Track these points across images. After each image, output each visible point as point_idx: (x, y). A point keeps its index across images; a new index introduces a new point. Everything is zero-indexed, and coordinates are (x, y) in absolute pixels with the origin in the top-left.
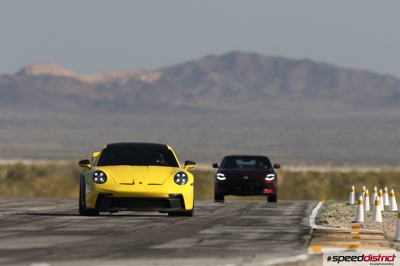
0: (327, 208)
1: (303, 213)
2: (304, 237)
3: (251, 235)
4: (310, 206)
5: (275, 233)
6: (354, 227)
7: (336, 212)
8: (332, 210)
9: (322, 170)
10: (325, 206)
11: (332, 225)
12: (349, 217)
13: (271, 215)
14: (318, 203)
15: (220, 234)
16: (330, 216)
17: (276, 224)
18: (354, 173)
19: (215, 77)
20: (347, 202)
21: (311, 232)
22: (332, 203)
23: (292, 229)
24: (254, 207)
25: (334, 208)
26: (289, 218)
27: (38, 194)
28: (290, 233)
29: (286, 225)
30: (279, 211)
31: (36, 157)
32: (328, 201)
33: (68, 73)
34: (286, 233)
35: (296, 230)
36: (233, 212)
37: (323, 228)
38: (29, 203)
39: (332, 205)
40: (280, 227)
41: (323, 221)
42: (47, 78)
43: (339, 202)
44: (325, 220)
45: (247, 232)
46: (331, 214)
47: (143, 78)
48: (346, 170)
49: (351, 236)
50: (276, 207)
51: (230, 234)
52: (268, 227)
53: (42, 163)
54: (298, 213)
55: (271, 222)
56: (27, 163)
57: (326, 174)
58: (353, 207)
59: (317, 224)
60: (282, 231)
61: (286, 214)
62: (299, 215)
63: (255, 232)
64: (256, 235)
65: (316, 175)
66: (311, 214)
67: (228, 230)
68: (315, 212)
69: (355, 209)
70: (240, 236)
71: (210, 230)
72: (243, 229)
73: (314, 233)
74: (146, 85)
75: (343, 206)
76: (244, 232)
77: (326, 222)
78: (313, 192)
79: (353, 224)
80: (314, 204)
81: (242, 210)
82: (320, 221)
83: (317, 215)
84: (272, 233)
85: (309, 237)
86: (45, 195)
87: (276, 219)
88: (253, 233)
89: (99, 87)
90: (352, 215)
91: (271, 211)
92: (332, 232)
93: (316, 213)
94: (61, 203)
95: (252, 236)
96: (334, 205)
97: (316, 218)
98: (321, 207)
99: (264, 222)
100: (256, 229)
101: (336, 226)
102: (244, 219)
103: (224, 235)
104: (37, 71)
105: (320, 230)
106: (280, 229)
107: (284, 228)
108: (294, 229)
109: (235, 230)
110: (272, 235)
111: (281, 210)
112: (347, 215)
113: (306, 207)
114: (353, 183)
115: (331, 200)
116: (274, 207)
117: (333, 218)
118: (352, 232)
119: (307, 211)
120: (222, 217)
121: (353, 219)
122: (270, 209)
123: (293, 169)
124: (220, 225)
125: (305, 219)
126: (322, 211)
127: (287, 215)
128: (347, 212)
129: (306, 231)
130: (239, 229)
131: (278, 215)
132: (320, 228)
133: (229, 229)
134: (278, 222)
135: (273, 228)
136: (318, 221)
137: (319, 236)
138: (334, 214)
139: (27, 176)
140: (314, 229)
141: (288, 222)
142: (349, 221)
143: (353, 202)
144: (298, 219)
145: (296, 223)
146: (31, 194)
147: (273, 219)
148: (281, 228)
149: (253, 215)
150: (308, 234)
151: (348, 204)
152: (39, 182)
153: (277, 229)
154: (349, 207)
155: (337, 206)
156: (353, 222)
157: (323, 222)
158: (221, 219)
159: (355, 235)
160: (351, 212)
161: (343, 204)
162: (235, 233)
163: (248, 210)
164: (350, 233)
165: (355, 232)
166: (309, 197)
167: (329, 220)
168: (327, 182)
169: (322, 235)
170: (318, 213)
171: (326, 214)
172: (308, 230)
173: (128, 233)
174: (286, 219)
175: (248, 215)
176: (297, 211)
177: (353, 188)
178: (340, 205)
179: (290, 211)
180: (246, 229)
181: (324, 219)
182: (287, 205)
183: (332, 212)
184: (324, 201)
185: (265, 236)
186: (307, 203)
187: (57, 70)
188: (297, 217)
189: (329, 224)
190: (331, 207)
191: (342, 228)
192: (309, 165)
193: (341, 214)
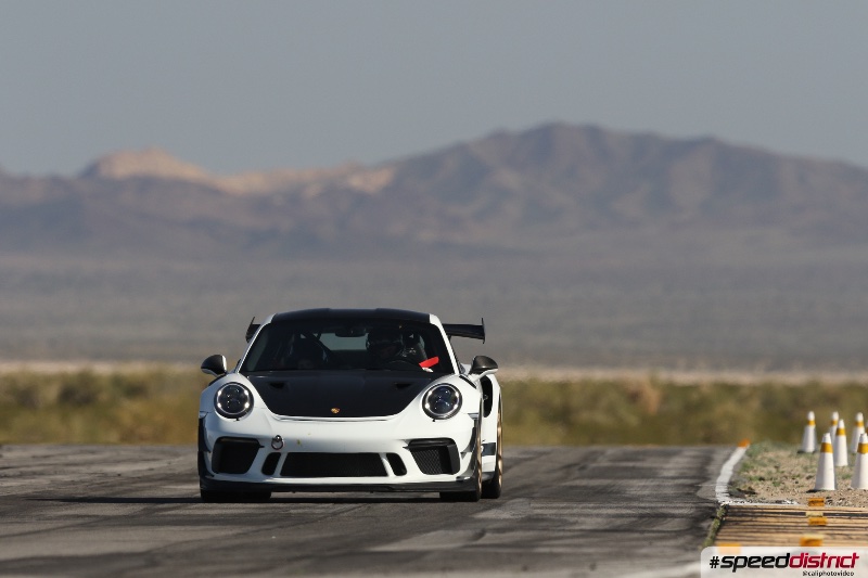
0: (754, 461)
1: (703, 474)
2: (705, 525)
3: (588, 520)
4: (718, 457)
5: (642, 516)
6: (812, 503)
7: (774, 470)
8: (765, 466)
9: (745, 378)
10: (750, 455)
11: (766, 497)
12: (802, 481)
13: (633, 478)
14: (734, 450)
15: (523, 520)
16: (761, 479)
17: (643, 496)
18: (814, 385)
19: (510, 179)
20: (799, 447)
21: (719, 513)
22: (766, 450)
23: (678, 508)
24: (594, 460)
25: (771, 460)
26: (671, 483)
27: (128, 437)
28: (673, 516)
29: (666, 499)
30: (651, 469)
31: (121, 356)
32: (757, 446)
33: (190, 172)
34: (665, 516)
35: (687, 509)
36: (549, 472)
37: (747, 504)
38: (106, 455)
39: (766, 455)
40: (651, 502)
41: (746, 489)
42: (145, 183)
43: (780, 447)
44: (750, 488)
45: (580, 515)
46: (762, 475)
47: (356, 182)
48: (796, 378)
49: (806, 520)
50: (643, 460)
51: (543, 520)
52: (624, 504)
53: (136, 369)
54: (693, 473)
55: (633, 492)
56: (103, 369)
57: (754, 389)
58: (811, 460)
59: (731, 495)
60: (655, 511)
61: (666, 474)
62: (693, 477)
63: (598, 515)
64: (599, 520)
65: (731, 390)
66: (719, 474)
67: (539, 511)
68: (727, 471)
69: (814, 463)
70: (565, 523)
71: (499, 511)
72: (572, 508)
73: (726, 515)
74: (361, 199)
75: (790, 456)
76: (573, 515)
77: (751, 492)
78: (724, 427)
79: (810, 495)
80: (726, 452)
81: (569, 467)
82: (740, 490)
83: (732, 476)
84: (634, 516)
85: (714, 524)
86: (142, 439)
87: (644, 486)
88: (593, 516)
89: (260, 204)
90: (808, 475)
91: (633, 468)
92: (764, 513)
93: (731, 473)
94: (176, 455)
95: (590, 523)
96: (771, 455)
97: (731, 483)
98: (742, 459)
99: (617, 493)
100: (598, 508)
101: (774, 499)
102: (576, 487)
103: (530, 522)
104: (123, 168)
105: (740, 508)
106: (651, 508)
107: (660, 505)
108: (682, 508)
109: (554, 511)
110: (634, 519)
111: (654, 465)
112: (798, 476)
113: (707, 460)
114: (813, 406)
115: (765, 445)
116: (639, 460)
117: (769, 483)
118: (808, 513)
119: (711, 468)
120: (525, 481)
121: (811, 485)
122: (631, 464)
123: (683, 378)
124: (521, 500)
125: (705, 485)
126: (743, 467)
127: (668, 478)
128: (798, 470)
129: (709, 511)
130: (563, 508)
131: (648, 478)
132: (739, 504)
133: (541, 508)
134: (646, 492)
135: (635, 504)
136: (734, 490)
137: (737, 523)
138: (770, 473)
139: (104, 397)
140: (727, 507)
141: (670, 492)
142: (800, 490)
143: (811, 446)
144: (691, 486)
145: (689, 494)
146: (114, 436)
147: (636, 487)
148: (653, 505)
149: (591, 478)
150: (713, 518)
151: (801, 452)
152: (130, 409)
153: (646, 507)
154: (802, 459)
155: (778, 457)
156: (810, 491)
157: (746, 492)
158: (525, 487)
159: (815, 519)
160: (806, 469)
161: (789, 453)
162: (553, 517)
163: (583, 468)
164: (804, 514)
165: (814, 513)
166: (716, 438)
167: (760, 488)
168: (755, 404)
169: (743, 518)
170: (734, 471)
171: (751, 474)
172: (713, 509)
173: (320, 519)
174: (665, 487)
175: (582, 478)
176: (690, 468)
177: (812, 416)
178: (783, 454)
179: (675, 469)
180: (577, 508)
181: (748, 485)
182: (668, 455)
183: (765, 469)
184: (748, 446)
185: (618, 522)
186: (712, 452)
187: (167, 165)
188: (689, 481)
189: (759, 497)
190: (765, 458)
191: (787, 504)
192: (717, 367)
193: (786, 474)
